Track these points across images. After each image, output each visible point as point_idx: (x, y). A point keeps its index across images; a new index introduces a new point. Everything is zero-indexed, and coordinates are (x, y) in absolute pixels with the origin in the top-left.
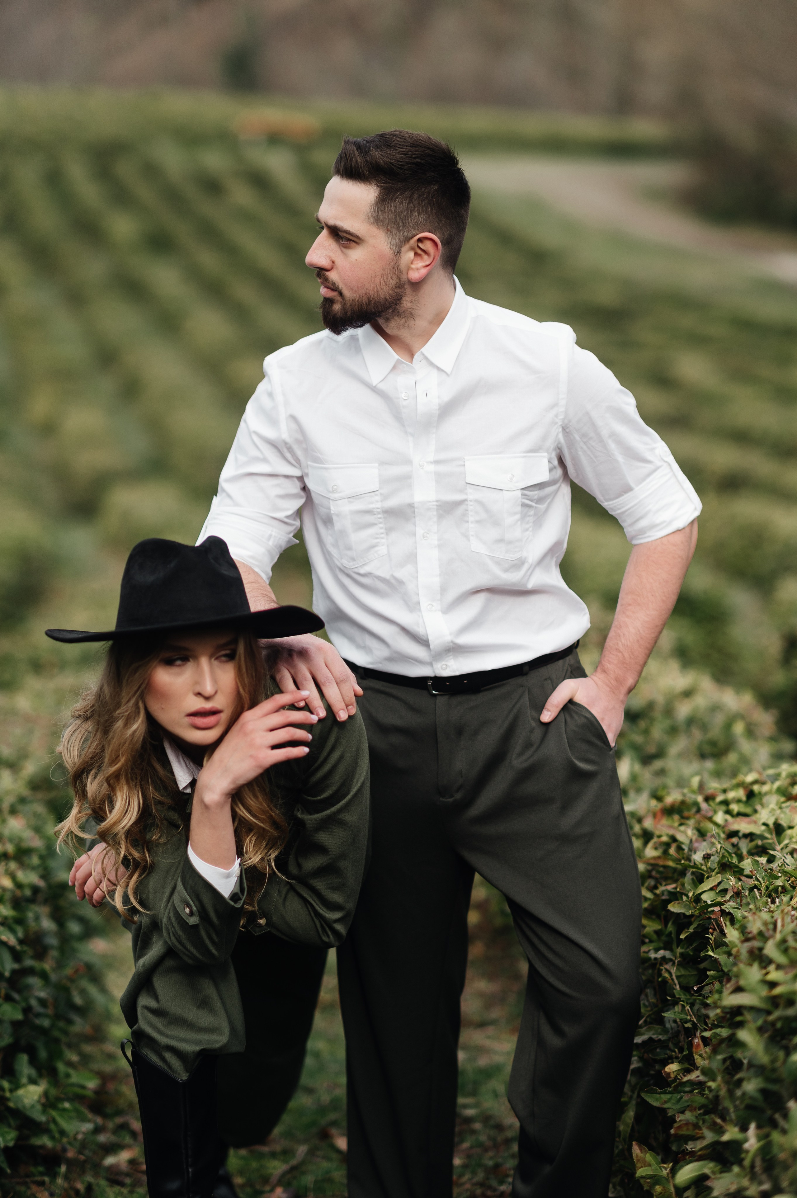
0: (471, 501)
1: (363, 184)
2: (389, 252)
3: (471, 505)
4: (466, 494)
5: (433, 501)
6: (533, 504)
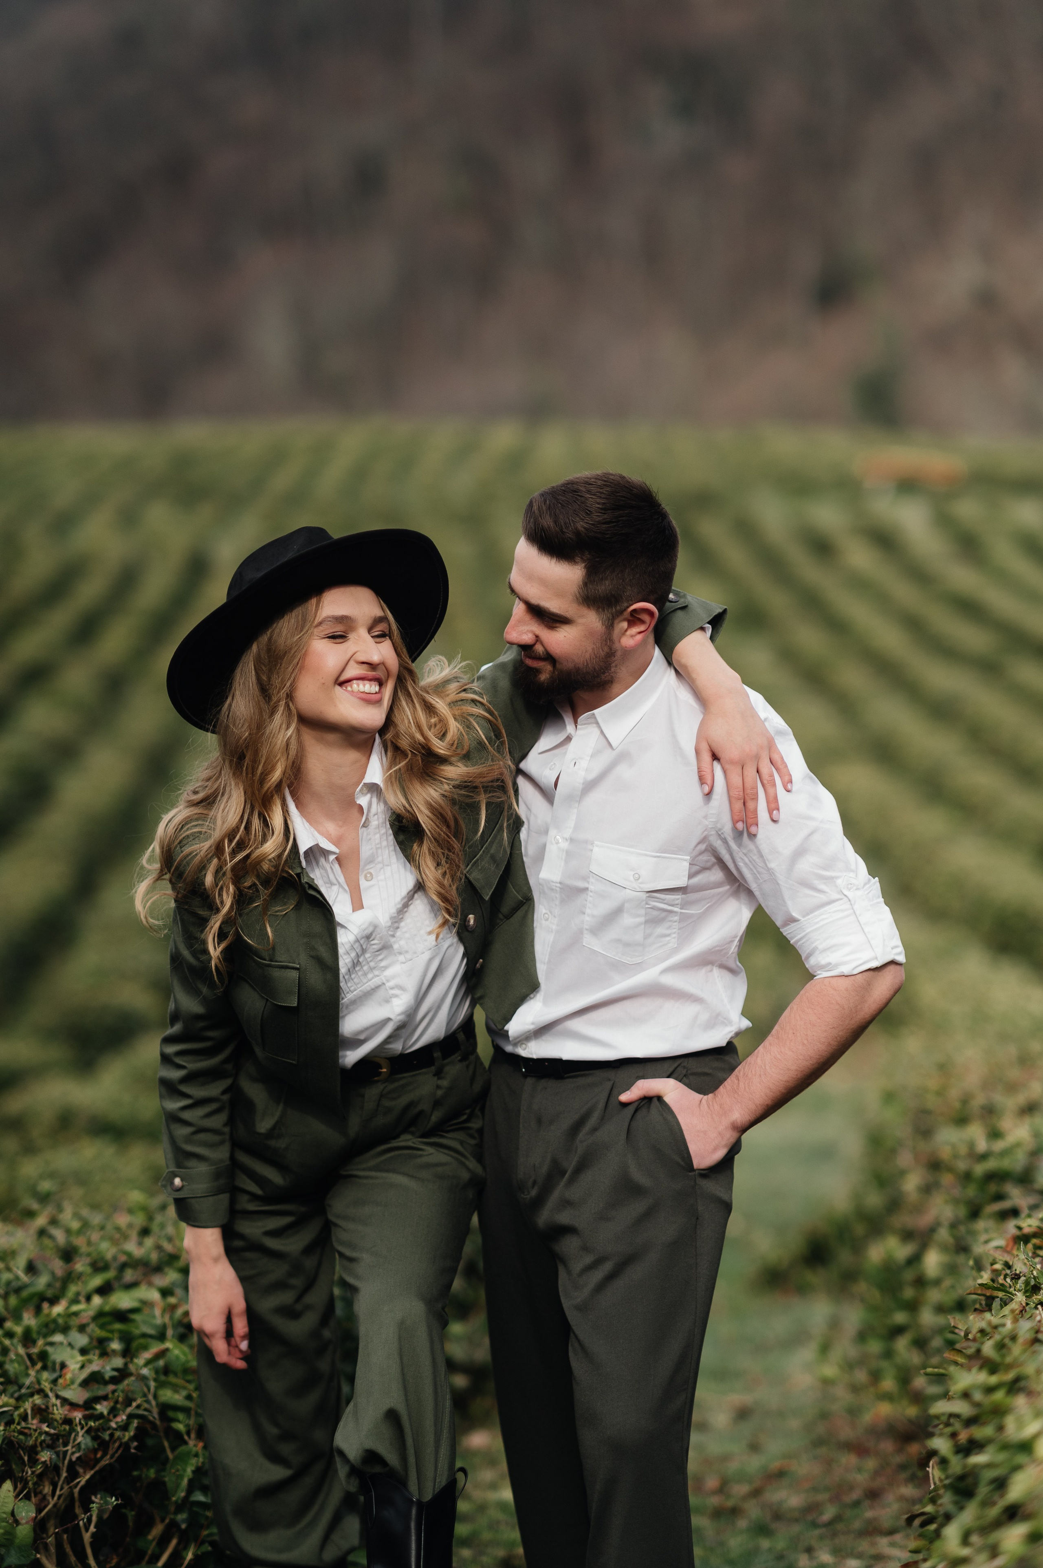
0: (591, 892)
1: (567, 563)
2: (601, 628)
3: (591, 896)
4: (588, 882)
5: (557, 883)
6: (675, 909)
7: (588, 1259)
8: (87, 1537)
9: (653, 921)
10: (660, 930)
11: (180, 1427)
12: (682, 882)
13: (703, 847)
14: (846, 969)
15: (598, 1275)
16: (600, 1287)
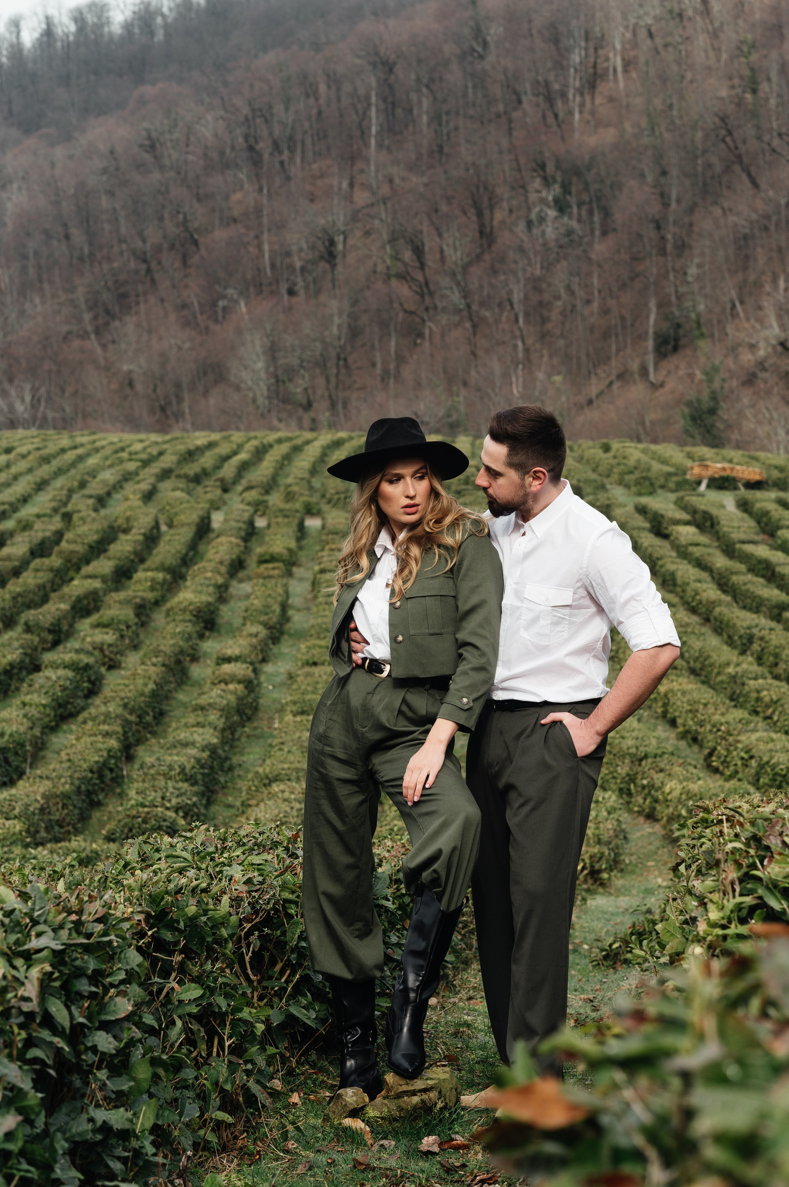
0: (525, 608)
1: (500, 445)
2: (518, 479)
3: (525, 610)
4: (522, 603)
6: (566, 618)
7: (521, 801)
8: (247, 959)
9: (556, 624)
10: (559, 628)
11: (293, 912)
12: (569, 602)
13: (579, 584)
14: (644, 646)
15: (527, 808)
16: (528, 815)
